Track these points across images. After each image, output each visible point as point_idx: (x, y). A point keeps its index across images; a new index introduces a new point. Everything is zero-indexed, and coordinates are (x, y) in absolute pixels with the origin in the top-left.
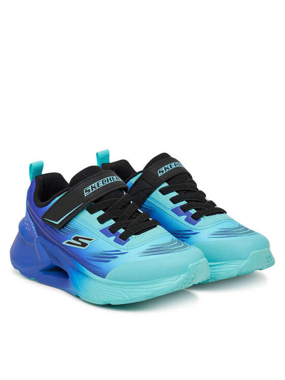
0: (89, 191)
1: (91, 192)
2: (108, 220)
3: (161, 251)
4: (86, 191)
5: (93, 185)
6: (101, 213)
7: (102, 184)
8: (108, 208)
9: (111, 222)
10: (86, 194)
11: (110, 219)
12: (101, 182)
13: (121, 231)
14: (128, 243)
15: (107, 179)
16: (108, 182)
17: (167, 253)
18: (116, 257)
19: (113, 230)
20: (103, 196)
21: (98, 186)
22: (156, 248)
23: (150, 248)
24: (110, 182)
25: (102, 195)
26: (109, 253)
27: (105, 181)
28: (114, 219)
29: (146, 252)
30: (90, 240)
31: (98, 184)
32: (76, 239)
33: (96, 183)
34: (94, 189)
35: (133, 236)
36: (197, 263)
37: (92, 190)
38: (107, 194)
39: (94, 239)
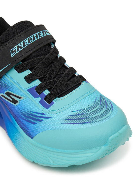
0: (15, 51)
1: (17, 52)
2: (34, 80)
3: (82, 119)
4: (13, 52)
5: (19, 45)
6: (28, 72)
7: (28, 43)
8: (35, 67)
9: (37, 82)
10: (12, 55)
11: (36, 79)
12: (27, 41)
13: (47, 92)
14: (52, 107)
15: (33, 36)
16: (34, 39)
17: (88, 123)
18: (41, 121)
19: (39, 90)
20: (29, 56)
21: (24, 46)
22: (79, 115)
23: (73, 113)
24: (36, 39)
25: (27, 54)
26: (35, 114)
27: (31, 39)
28: (40, 79)
29: (68, 120)
30: (20, 98)
31: (24, 43)
32: (8, 94)
33: (22, 43)
34: (20, 49)
35: (57, 99)
36: (117, 134)
37: (18, 50)
38: (33, 53)
39: (23, 98)
